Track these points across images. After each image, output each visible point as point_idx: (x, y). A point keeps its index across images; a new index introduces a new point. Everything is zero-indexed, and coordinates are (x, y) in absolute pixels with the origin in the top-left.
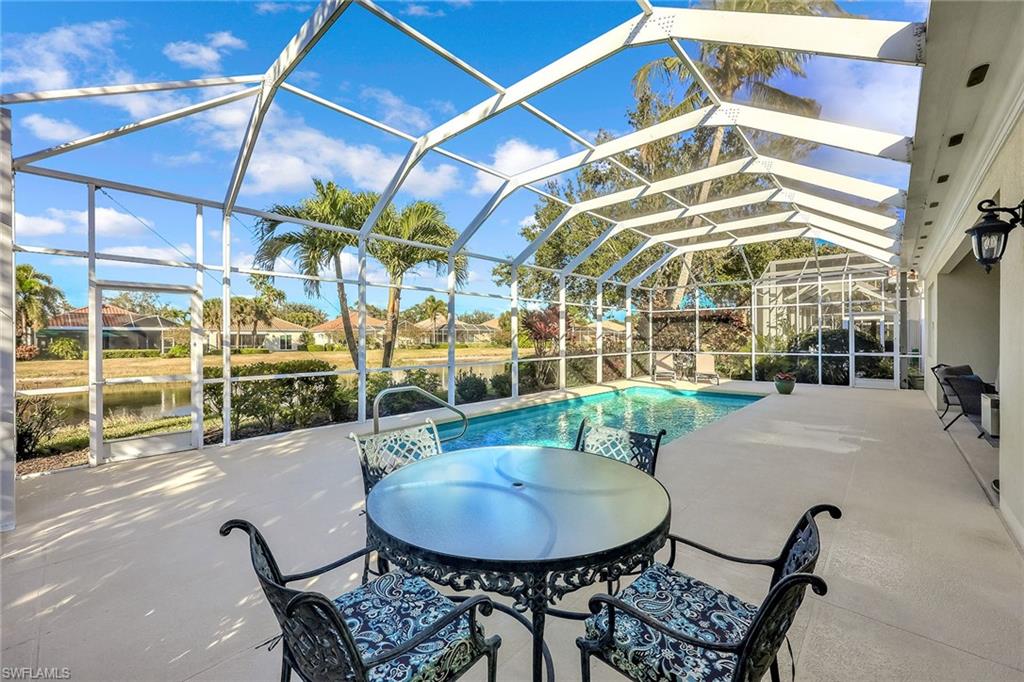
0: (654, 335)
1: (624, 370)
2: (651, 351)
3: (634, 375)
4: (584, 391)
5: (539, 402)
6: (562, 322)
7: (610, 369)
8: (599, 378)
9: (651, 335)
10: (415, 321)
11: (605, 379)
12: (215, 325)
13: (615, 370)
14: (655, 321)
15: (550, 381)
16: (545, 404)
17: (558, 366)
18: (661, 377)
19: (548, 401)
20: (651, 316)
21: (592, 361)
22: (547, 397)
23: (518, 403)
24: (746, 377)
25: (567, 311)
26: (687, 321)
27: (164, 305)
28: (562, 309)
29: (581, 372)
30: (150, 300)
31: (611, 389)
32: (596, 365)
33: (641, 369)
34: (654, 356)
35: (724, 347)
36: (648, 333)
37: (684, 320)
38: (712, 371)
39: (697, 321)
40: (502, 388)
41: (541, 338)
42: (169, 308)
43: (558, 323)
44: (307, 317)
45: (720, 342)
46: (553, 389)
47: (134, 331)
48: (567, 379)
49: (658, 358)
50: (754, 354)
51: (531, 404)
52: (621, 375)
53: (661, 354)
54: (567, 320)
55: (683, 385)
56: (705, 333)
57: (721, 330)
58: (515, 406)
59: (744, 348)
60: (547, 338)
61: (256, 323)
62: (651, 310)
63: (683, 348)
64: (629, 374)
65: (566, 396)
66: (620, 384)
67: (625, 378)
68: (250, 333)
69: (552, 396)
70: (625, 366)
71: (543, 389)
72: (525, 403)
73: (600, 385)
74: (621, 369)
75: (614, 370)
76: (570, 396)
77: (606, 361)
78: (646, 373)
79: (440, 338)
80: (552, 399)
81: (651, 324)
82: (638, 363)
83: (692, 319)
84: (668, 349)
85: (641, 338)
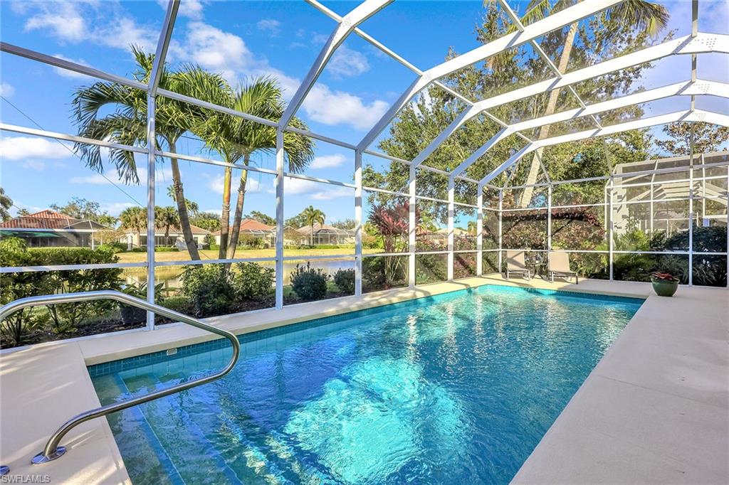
0: (503, 235)
1: (475, 268)
2: (501, 249)
3: (485, 272)
4: (435, 288)
5: (384, 301)
6: (412, 215)
7: (461, 266)
8: (450, 275)
9: (501, 234)
10: (298, 227)
11: (456, 276)
12: (136, 228)
13: (467, 267)
14: (505, 219)
15: (399, 278)
16: (392, 304)
17: (407, 262)
18: (515, 275)
19: (395, 300)
20: (500, 214)
21: (443, 258)
22: (393, 295)
23: (359, 303)
24: (602, 275)
25: (417, 206)
26: (539, 219)
27: (103, 213)
28: (412, 202)
29: (431, 267)
30: (92, 210)
31: (464, 287)
32: (446, 262)
33: (490, 266)
34: (504, 255)
35: (577, 246)
36: (498, 231)
37: (536, 218)
38: (567, 270)
39: (549, 219)
40: (345, 284)
41: (389, 233)
42: (106, 215)
43: (408, 219)
44: (212, 223)
45: (573, 240)
46: (402, 285)
47: (69, 232)
48: (416, 275)
49: (509, 256)
50: (612, 252)
51: (374, 304)
52: (472, 273)
53: (511, 253)
54: (417, 215)
55: (538, 283)
56: (558, 231)
57: (575, 227)
58: (354, 307)
59: (599, 246)
60: (395, 233)
61: (168, 226)
62: (501, 209)
63: (535, 246)
64: (479, 271)
65: (415, 295)
66: (472, 282)
67: (475, 275)
68: (164, 235)
69: (400, 295)
70: (476, 263)
71: (391, 286)
72: (368, 303)
73: (451, 282)
74: (471, 266)
75: (465, 267)
76: (420, 295)
77: (457, 257)
78: (496, 270)
79: (316, 240)
80: (401, 298)
81: (501, 223)
82: (489, 261)
83: (544, 217)
84: (518, 247)
85: (490, 236)
